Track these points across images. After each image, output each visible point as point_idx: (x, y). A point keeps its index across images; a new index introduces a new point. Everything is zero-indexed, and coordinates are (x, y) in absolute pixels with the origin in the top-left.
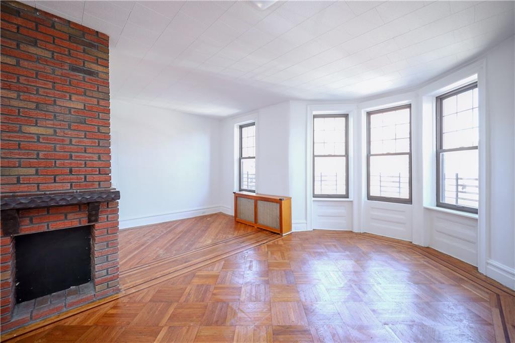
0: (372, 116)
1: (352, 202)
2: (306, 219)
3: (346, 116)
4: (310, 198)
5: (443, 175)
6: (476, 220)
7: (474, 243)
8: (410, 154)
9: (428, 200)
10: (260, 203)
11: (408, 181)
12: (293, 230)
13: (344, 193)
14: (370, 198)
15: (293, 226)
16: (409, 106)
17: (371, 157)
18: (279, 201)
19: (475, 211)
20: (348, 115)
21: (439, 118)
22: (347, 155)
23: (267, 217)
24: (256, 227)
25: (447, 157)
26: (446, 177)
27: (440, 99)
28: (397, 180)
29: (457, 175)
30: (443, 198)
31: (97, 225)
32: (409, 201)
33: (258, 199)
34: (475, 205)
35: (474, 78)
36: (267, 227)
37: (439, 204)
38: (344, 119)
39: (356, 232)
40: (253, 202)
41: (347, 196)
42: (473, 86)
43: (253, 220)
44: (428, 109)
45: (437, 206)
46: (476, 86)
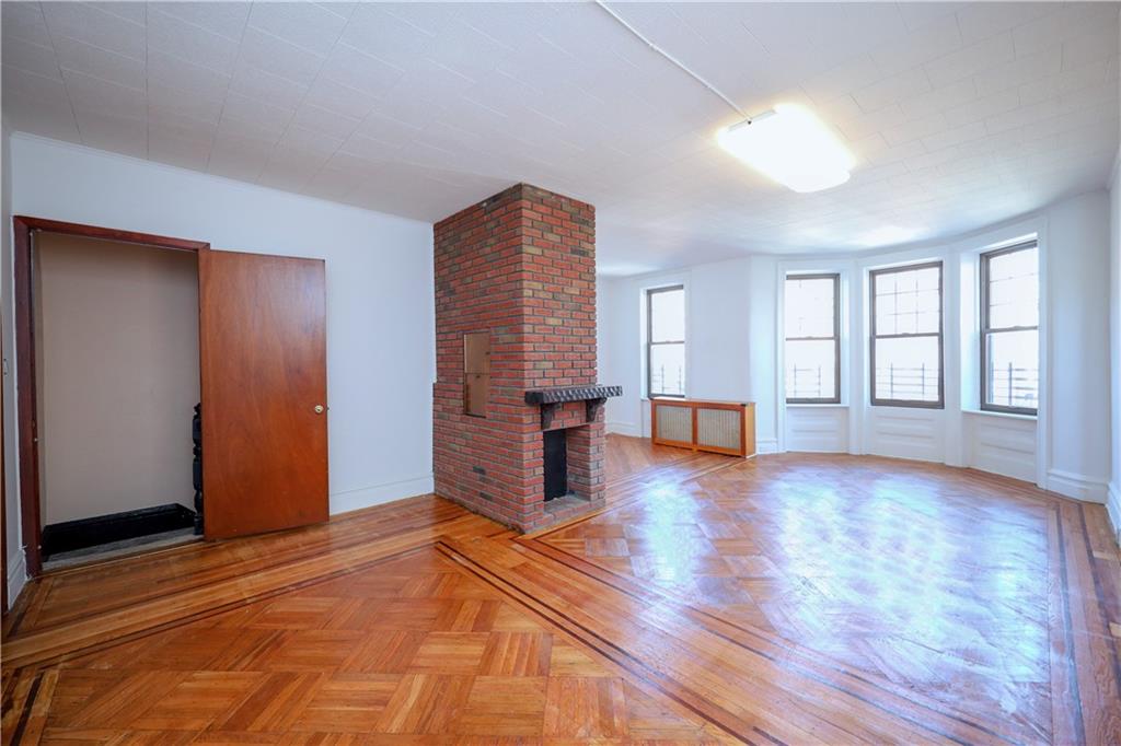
0: (878, 277)
1: (846, 408)
2: (776, 436)
3: (836, 277)
4: (782, 405)
5: (991, 365)
6: (1036, 421)
7: (1032, 453)
8: (940, 335)
9: (968, 400)
10: (701, 413)
11: (936, 374)
12: (758, 452)
13: (832, 396)
14: (875, 402)
15: (758, 445)
16: (940, 264)
17: (877, 340)
18: (741, 408)
19: (1033, 412)
20: (838, 275)
21: (984, 283)
22: (837, 337)
23: (715, 431)
24: (695, 449)
25: (996, 340)
26: (995, 367)
27: (986, 257)
28: (920, 373)
29: (1011, 365)
30: (991, 397)
31: (592, 425)
32: (940, 405)
33: (696, 407)
34: (1034, 404)
35: (1033, 236)
36: (716, 448)
37: (984, 407)
38: (831, 281)
39: (855, 453)
40: (689, 411)
41: (837, 400)
42: (1032, 244)
43: (690, 440)
44: (968, 271)
45: (982, 409)
46: (1035, 245)
